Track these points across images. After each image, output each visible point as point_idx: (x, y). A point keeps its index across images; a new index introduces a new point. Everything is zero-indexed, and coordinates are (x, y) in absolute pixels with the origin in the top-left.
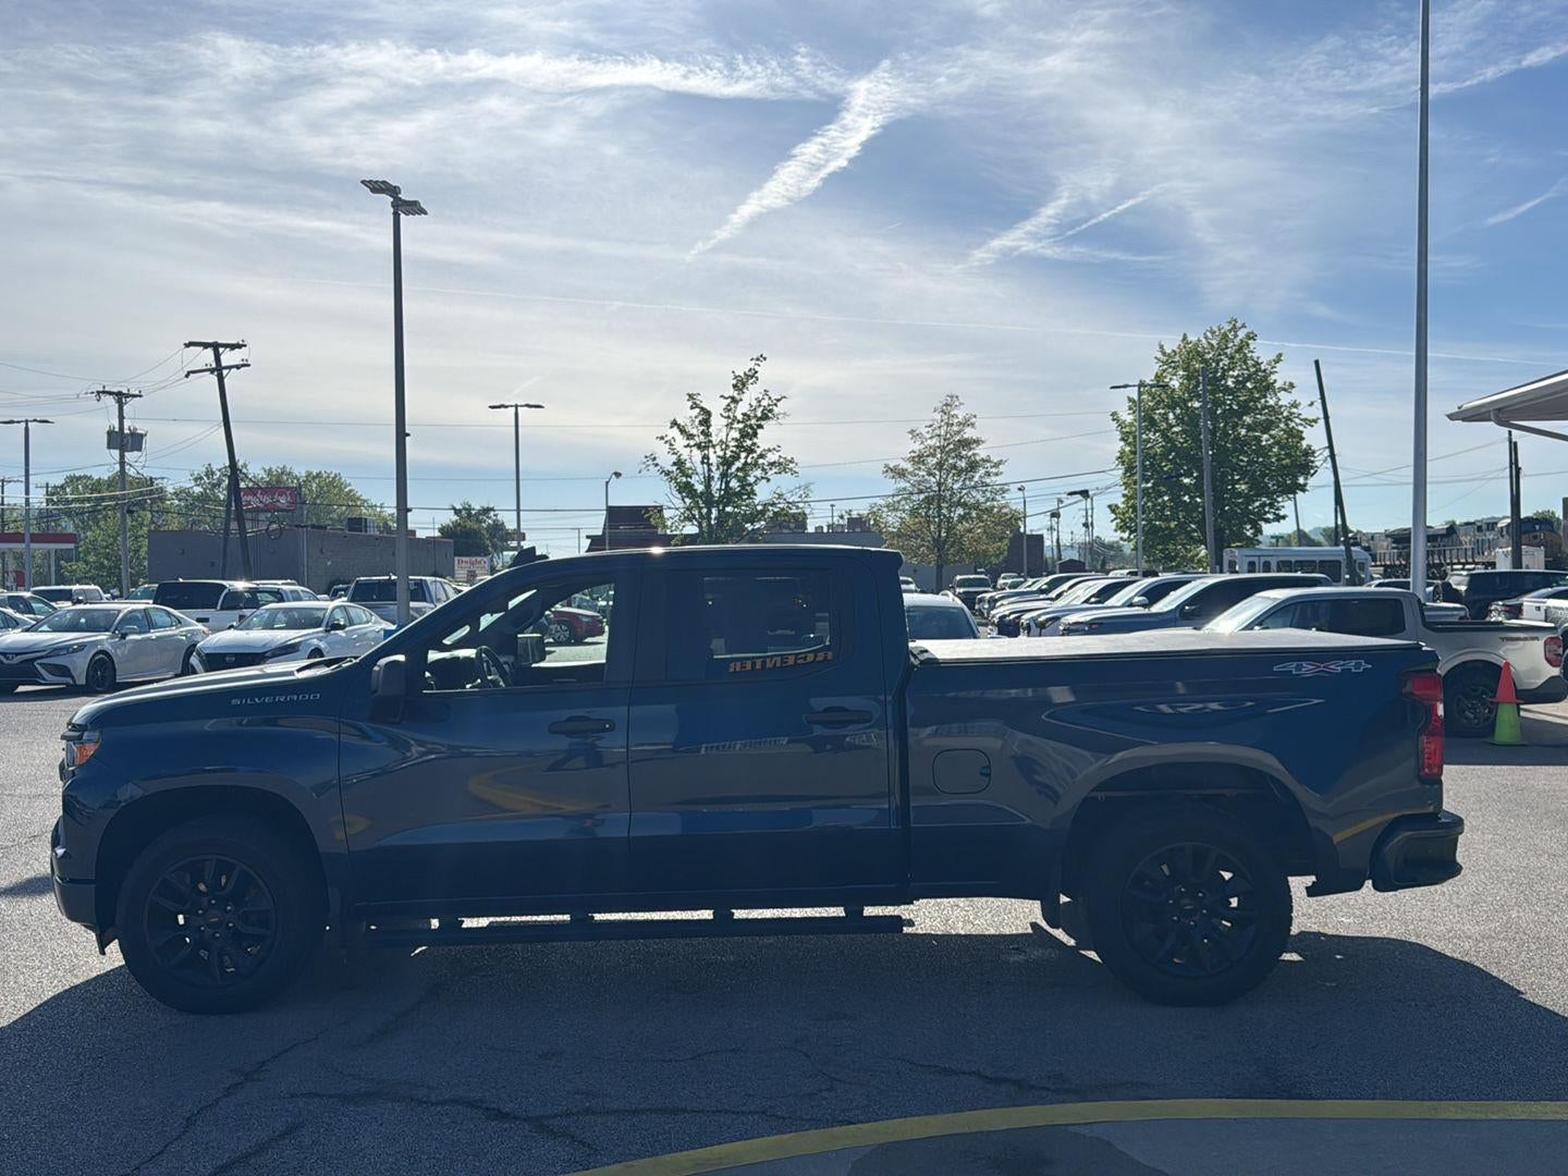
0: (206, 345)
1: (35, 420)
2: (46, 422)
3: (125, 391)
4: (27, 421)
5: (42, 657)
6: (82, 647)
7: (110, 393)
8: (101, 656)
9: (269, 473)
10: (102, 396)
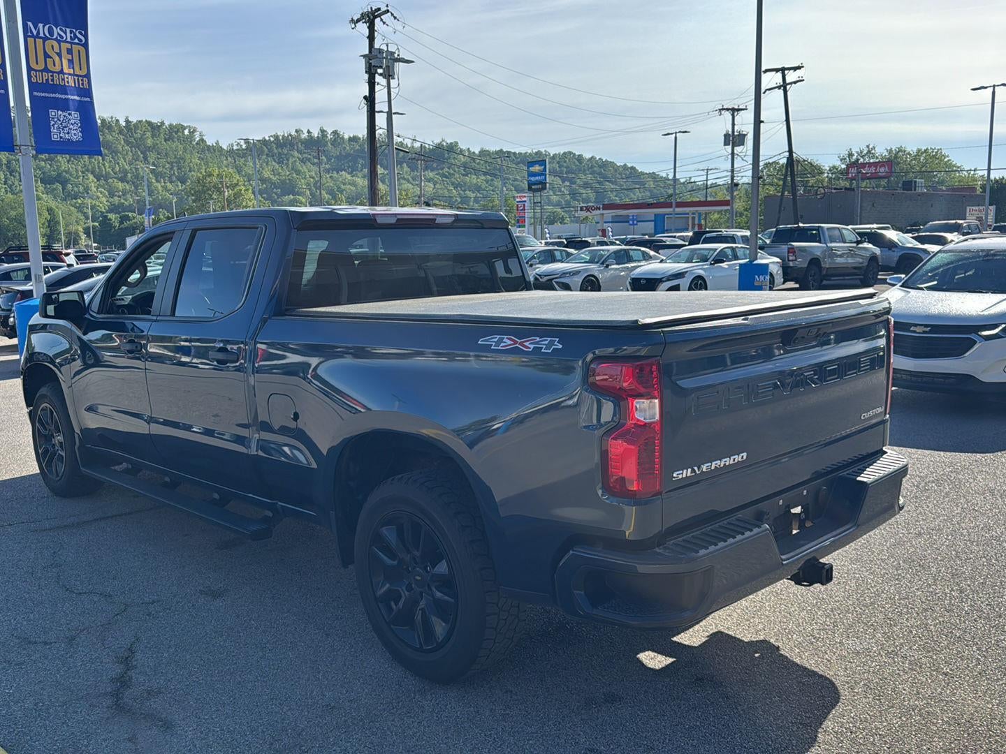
0: (777, 70)
1: (680, 132)
2: (686, 132)
3: (736, 107)
4: (676, 133)
5: (556, 278)
6: (577, 273)
7: (728, 109)
8: (593, 278)
9: (890, 151)
10: (723, 112)
